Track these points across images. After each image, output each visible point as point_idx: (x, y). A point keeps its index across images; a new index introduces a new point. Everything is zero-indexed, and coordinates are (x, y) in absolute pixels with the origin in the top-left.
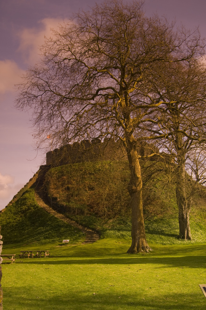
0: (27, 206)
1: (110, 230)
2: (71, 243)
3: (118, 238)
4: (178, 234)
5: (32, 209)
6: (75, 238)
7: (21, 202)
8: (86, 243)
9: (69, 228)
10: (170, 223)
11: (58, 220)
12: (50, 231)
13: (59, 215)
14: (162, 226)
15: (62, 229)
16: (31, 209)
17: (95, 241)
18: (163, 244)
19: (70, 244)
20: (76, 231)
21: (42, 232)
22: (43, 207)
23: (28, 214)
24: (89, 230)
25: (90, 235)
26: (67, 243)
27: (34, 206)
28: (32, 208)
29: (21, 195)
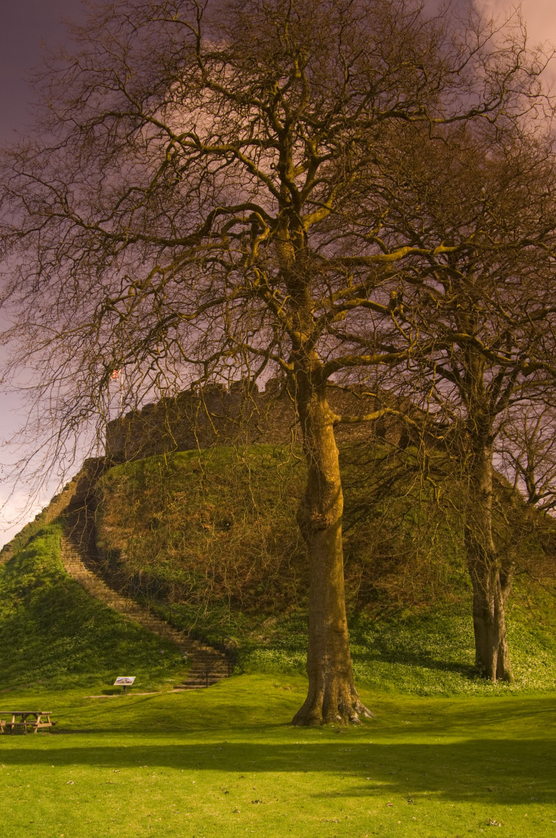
0: (34, 576)
1: (264, 648)
2: (140, 687)
3: (285, 672)
4: (472, 663)
5: (48, 583)
6: (158, 670)
7: (21, 564)
8: (186, 688)
9: (144, 640)
10: (450, 629)
11: (115, 617)
12: (89, 651)
13: (122, 602)
14: (424, 639)
15: (124, 644)
16: (44, 583)
17: (215, 682)
18: (421, 695)
19: (137, 690)
20: (163, 652)
21: (67, 654)
22: (77, 578)
23: (34, 600)
24: (204, 648)
25: (203, 664)
26: (130, 688)
27: (52, 575)
28: (47, 580)
29: (24, 542)
